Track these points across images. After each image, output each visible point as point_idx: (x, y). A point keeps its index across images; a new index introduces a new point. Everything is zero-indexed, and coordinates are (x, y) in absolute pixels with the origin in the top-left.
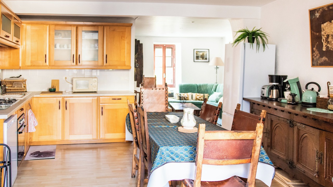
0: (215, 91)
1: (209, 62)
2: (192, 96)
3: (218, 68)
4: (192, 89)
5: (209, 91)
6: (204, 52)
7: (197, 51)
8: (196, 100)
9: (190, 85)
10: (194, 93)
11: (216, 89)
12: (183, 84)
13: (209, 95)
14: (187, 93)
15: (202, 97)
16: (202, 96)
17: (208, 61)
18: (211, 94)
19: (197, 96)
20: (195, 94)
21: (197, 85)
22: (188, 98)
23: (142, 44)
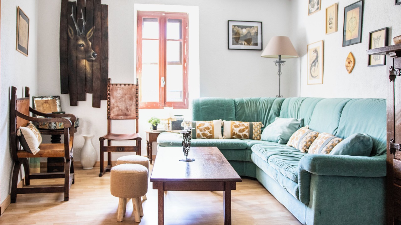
0: (278, 115)
1: (262, 50)
2: (222, 127)
3: (283, 62)
4: (223, 110)
5: (263, 116)
6: (251, 27)
7: (235, 26)
8: (232, 138)
9: (218, 101)
10: (227, 120)
11: (279, 110)
12: (202, 99)
13: (263, 126)
14: (212, 120)
15: (246, 130)
16: (247, 128)
17: (260, 49)
18: (267, 124)
19: (233, 128)
20: (230, 122)
21: (234, 101)
22: (213, 134)
23: (106, 6)
